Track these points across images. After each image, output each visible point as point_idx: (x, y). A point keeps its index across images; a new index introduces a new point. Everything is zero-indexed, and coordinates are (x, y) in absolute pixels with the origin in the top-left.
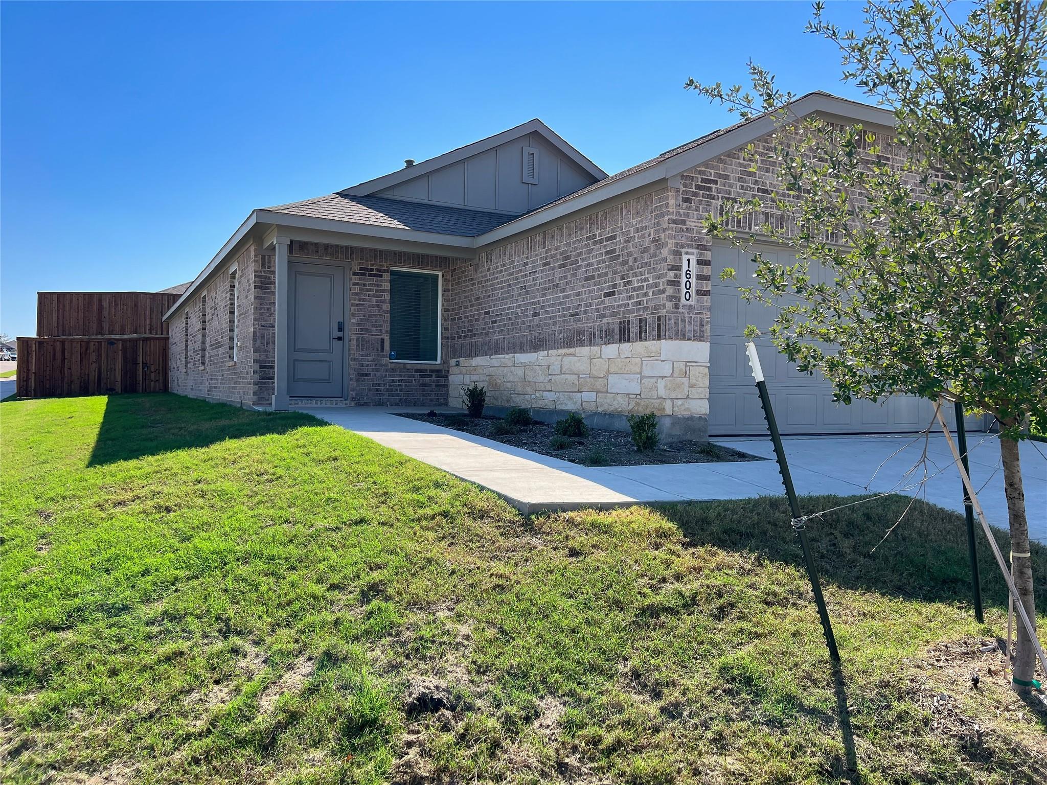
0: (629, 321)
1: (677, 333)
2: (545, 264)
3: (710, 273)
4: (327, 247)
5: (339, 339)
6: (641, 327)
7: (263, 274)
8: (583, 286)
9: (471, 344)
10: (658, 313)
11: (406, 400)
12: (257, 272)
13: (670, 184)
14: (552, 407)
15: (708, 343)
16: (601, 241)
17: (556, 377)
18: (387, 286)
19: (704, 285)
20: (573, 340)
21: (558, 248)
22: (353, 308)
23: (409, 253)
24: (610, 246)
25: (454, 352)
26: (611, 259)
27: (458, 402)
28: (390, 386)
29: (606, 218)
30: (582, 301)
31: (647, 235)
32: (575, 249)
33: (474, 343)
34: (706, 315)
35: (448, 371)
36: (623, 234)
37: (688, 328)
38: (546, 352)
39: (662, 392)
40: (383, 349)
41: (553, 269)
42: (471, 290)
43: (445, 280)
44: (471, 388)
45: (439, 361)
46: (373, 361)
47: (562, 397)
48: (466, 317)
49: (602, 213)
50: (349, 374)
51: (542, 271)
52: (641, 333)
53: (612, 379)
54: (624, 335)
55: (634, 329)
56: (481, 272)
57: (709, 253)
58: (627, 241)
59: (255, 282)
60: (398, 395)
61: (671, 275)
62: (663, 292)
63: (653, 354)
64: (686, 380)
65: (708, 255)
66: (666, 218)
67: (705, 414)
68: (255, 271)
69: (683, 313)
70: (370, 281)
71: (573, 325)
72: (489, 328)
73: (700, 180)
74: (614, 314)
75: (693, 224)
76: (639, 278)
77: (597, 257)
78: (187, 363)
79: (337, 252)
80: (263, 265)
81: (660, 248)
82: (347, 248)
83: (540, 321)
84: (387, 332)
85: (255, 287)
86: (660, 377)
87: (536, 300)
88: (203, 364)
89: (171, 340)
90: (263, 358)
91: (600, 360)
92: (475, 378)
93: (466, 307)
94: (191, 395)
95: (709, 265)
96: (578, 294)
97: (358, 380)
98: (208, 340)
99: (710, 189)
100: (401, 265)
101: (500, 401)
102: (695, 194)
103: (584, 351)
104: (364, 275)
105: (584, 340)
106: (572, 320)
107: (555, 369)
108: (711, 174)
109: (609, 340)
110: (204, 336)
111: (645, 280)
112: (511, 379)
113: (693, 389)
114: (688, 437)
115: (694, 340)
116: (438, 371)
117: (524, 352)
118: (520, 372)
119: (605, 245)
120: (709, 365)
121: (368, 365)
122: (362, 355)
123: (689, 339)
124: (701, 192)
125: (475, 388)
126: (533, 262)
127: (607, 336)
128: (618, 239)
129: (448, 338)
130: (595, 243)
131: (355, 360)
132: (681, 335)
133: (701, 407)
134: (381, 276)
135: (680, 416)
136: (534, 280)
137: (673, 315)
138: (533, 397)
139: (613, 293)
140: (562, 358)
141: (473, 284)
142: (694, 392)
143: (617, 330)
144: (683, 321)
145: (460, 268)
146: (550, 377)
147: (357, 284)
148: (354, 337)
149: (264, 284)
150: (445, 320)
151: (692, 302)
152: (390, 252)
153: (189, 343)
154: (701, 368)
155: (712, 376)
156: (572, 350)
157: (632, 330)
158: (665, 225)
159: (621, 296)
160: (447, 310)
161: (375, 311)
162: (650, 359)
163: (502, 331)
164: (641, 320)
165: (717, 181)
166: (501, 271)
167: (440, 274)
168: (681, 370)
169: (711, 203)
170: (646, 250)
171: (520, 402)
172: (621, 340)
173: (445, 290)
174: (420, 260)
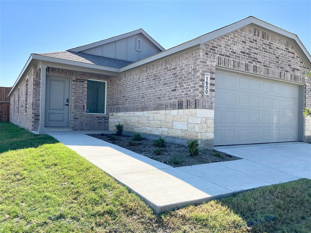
0: (182, 101)
1: (203, 106)
2: (147, 79)
3: (214, 83)
4: (63, 70)
5: (67, 105)
6: (187, 104)
7: (37, 80)
8: (163, 87)
9: (117, 108)
10: (196, 98)
11: (92, 128)
12: (34, 79)
13: (201, 47)
14: (150, 133)
15: (214, 110)
16: (170, 70)
17: (151, 121)
18: (86, 86)
19: (212, 87)
20: (158, 108)
21: (152, 73)
22: (72, 93)
23: (94, 74)
24: (174, 72)
25: (111, 110)
26: (174, 77)
27: (112, 129)
28: (86, 123)
29: (172, 61)
30: (162, 92)
31: (190, 67)
32: (159, 73)
33: (118, 107)
34: (213, 99)
35: (109, 117)
36: (180, 67)
37: (207, 104)
38: (147, 112)
39: (197, 130)
40: (84, 109)
41: (150, 80)
42: (118, 88)
43: (108, 84)
44: (118, 125)
45: (105, 114)
46: (80, 113)
47: (153, 129)
48: (116, 98)
49: (171, 59)
50: (71, 118)
51: (146, 81)
52: (187, 106)
53: (175, 123)
54: (180, 106)
55: (185, 104)
56: (122, 81)
57: (214, 75)
58: (181, 70)
59: (33, 83)
60: (89, 126)
61: (201, 83)
62: (198, 90)
63: (193, 114)
64: (206, 125)
65: (214, 76)
66: (199, 60)
67: (213, 138)
68: (33, 79)
69: (205, 98)
70: (79, 84)
71: (158, 102)
72: (125, 102)
73: (211, 46)
74: (176, 98)
75: (209, 63)
76: (187, 84)
77: (169, 76)
78: (14, 112)
79: (67, 72)
80: (37, 76)
81: (196, 72)
82: (71, 71)
83: (145, 100)
84: (85, 102)
85: (33, 85)
86: (196, 124)
87: (143, 92)
88: (18, 112)
89: (11, 104)
90: (36, 112)
91: (170, 116)
92: (119, 120)
93: (116, 94)
94: (15, 123)
95: (214, 80)
96: (161, 90)
97: (74, 120)
98: (20, 104)
99: (215, 50)
100: (91, 78)
101: (128, 129)
102: (210, 52)
103: (163, 112)
104: (77, 81)
105: (163, 108)
106: (158, 100)
107: (151, 118)
108: (215, 44)
109: (173, 108)
110: (19, 102)
111: (189, 85)
112: (133, 121)
113: (208, 129)
114: (206, 148)
115: (209, 109)
116: (105, 117)
117: (138, 111)
118: (137, 119)
119: (172, 71)
120: (214, 119)
121: (78, 115)
122: (76, 111)
123: (207, 109)
124: (212, 51)
125: (119, 125)
126: (142, 78)
127: (173, 107)
128: (177, 69)
129: (109, 105)
130: (168, 71)
131: (73, 113)
132: (204, 107)
133: (210, 135)
134: (84, 82)
135: (204, 139)
136: (142, 84)
137: (201, 99)
138: (142, 128)
139: (175, 90)
140: (154, 114)
141: (119, 86)
142: (209, 130)
143: (177, 104)
144: (205, 101)
145: (114, 80)
146: (149, 121)
147: (75, 85)
148: (73, 104)
149: (37, 84)
150: (108, 99)
151: (208, 94)
152: (87, 73)
153: (15, 105)
154: (211, 120)
155: (215, 123)
156: (158, 111)
157: (184, 104)
158: (198, 63)
159: (179, 91)
160: (108, 95)
161: (81, 95)
162: (191, 116)
163: (130, 103)
164: (187, 101)
165: (217, 47)
166: (129, 81)
167: (106, 82)
168: (204, 121)
169: (215, 55)
170: (190, 73)
171: (137, 130)
172: (178, 109)
173: (108, 88)
174: (99, 76)
